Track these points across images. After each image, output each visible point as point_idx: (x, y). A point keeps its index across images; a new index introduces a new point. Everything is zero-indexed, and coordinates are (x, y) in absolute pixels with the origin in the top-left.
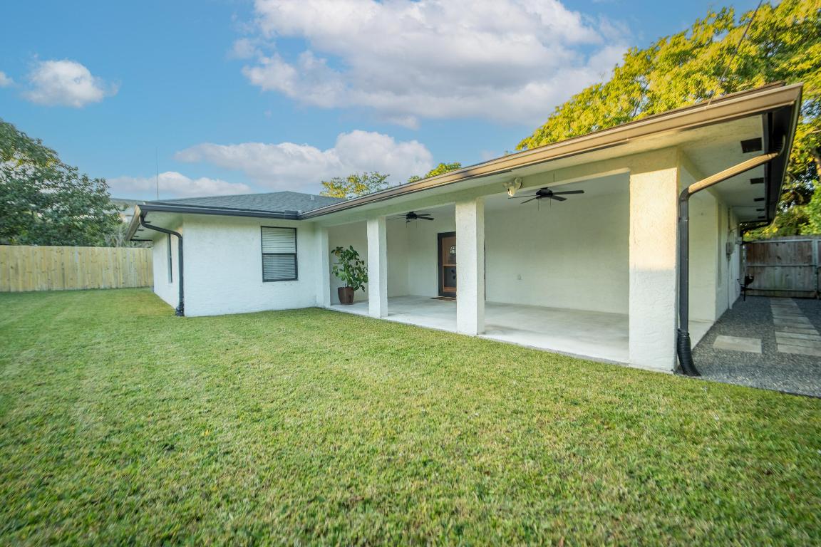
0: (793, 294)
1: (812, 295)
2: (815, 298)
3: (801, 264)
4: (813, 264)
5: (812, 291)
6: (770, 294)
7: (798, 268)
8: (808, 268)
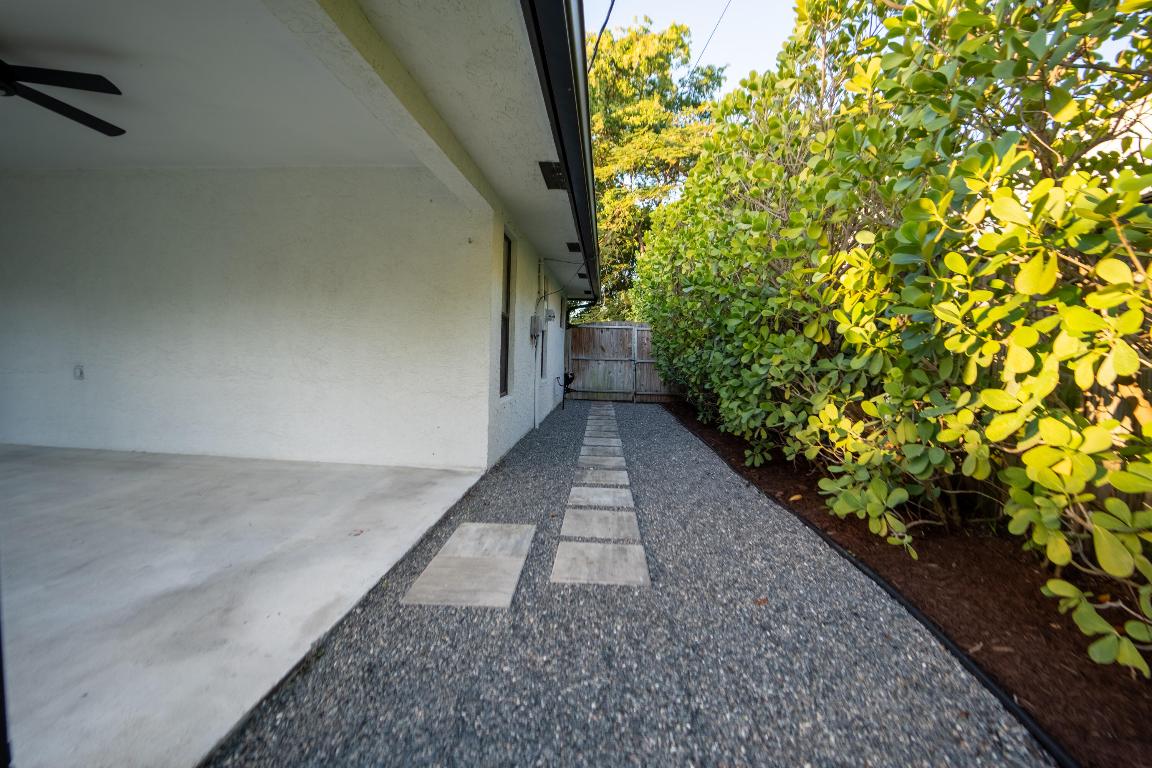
0: (614, 397)
1: (630, 398)
2: (632, 402)
3: (623, 359)
4: (632, 358)
5: (630, 393)
6: (591, 397)
7: (619, 363)
8: (627, 364)
